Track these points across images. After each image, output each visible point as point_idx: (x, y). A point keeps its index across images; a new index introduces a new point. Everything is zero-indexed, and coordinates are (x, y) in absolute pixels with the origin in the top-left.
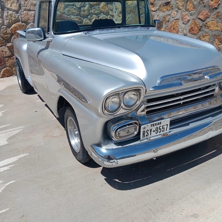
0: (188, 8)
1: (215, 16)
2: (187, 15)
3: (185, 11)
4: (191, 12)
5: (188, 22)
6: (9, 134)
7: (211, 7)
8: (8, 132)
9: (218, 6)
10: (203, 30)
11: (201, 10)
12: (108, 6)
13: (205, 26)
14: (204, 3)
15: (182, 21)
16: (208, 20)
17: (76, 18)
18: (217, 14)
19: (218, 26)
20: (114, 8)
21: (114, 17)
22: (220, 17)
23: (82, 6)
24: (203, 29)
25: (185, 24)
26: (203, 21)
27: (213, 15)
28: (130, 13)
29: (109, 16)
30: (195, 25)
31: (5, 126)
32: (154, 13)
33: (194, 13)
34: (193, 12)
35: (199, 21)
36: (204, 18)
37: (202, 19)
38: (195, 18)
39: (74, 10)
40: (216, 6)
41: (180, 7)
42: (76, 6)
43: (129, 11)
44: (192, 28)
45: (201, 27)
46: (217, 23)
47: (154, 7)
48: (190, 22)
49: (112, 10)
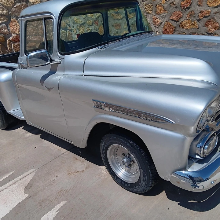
0: (158, 11)
1: (189, 15)
2: (157, 18)
3: (155, 14)
4: (162, 15)
5: (160, 25)
6: (21, 183)
7: (183, 8)
8: (18, 181)
9: (190, 5)
10: (178, 31)
11: (172, 12)
12: (65, 21)
13: (180, 26)
14: (175, 5)
15: (154, 25)
16: (181, 20)
17: (35, 37)
18: (191, 13)
19: (194, 25)
20: (71, 22)
21: (73, 32)
22: (194, 16)
23: (38, 25)
24: (178, 29)
25: (157, 27)
26: (177, 22)
27: (185, 15)
28: (92, 25)
29: (68, 31)
30: (168, 26)
31: (9, 174)
32: (120, 21)
33: (166, 16)
34: (164, 14)
35: (172, 22)
36: (177, 19)
37: (175, 19)
38: (167, 20)
39: (31, 29)
40: (188, 6)
41: (149, 12)
42: (32, 25)
43: (91, 23)
44: (166, 30)
45: (176, 27)
46: (192, 21)
47: (118, 15)
48: (163, 24)
49: (69, 25)
